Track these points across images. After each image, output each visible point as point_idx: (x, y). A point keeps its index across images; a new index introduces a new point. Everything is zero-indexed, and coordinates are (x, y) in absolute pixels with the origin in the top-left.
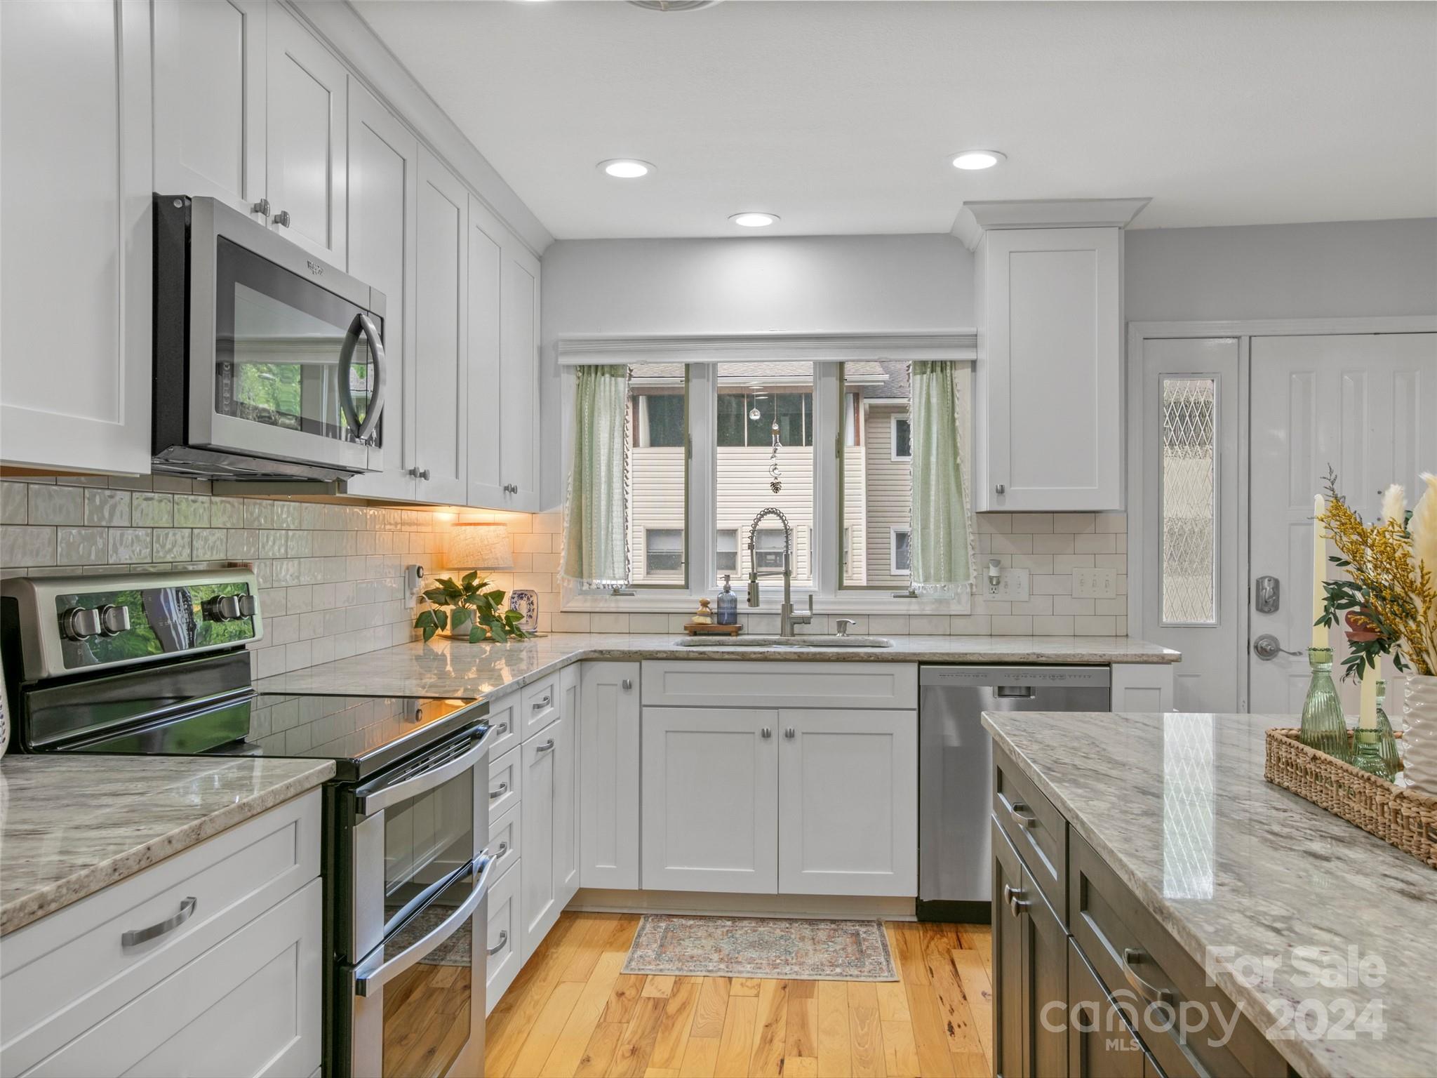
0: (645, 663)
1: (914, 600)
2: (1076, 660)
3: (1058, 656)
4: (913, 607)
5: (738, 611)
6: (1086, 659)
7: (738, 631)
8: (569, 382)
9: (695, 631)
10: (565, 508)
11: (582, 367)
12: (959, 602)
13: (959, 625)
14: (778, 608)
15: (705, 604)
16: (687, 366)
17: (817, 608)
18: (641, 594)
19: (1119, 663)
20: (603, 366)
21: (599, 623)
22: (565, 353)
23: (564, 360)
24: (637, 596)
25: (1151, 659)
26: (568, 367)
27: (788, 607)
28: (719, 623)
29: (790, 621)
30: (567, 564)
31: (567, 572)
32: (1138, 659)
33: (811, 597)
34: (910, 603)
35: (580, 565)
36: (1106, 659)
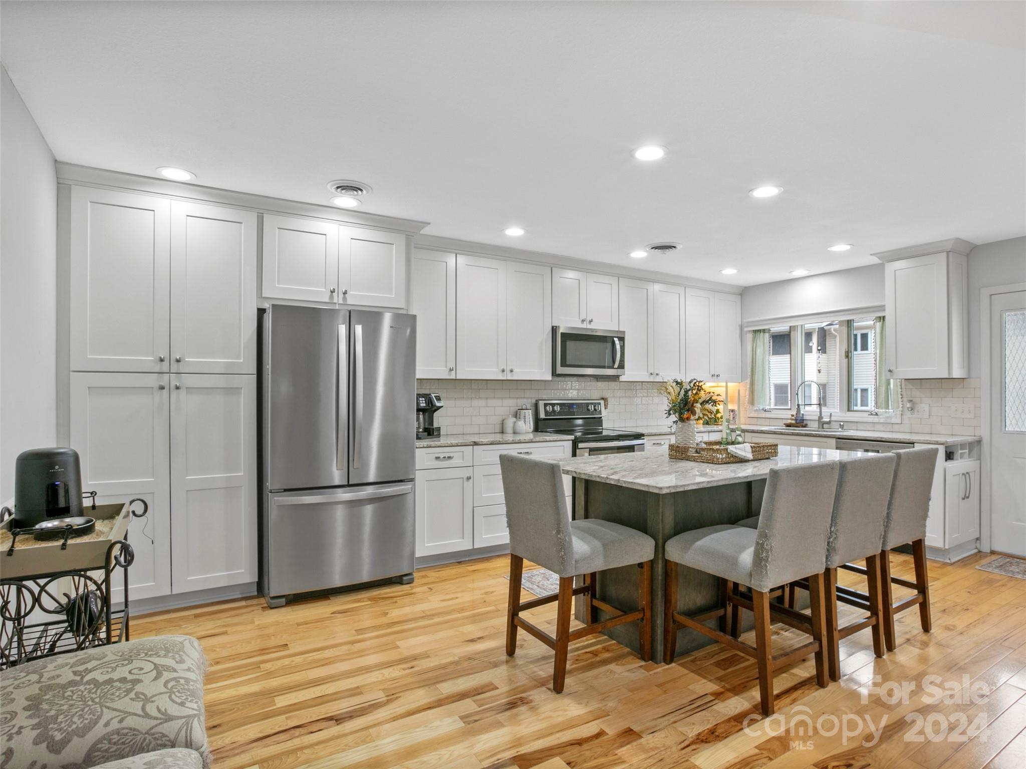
0: (746, 433)
1: (876, 416)
2: (898, 441)
3: (890, 438)
4: (875, 419)
5: (804, 419)
6: (902, 440)
7: (805, 426)
8: (750, 336)
9: (788, 425)
10: (748, 381)
11: (754, 331)
12: (896, 418)
13: (896, 427)
14: (817, 418)
15: (793, 416)
16: (790, 327)
17: (833, 418)
18: (774, 412)
19: (917, 443)
20: (760, 330)
21: (760, 421)
22: (747, 327)
23: (746, 329)
24: (772, 412)
25: (931, 442)
26: (749, 331)
27: (821, 417)
28: (796, 423)
29: (822, 424)
30: (748, 400)
31: (748, 403)
32: (926, 442)
33: (831, 414)
34: (874, 418)
35: (752, 402)
36: (911, 441)
